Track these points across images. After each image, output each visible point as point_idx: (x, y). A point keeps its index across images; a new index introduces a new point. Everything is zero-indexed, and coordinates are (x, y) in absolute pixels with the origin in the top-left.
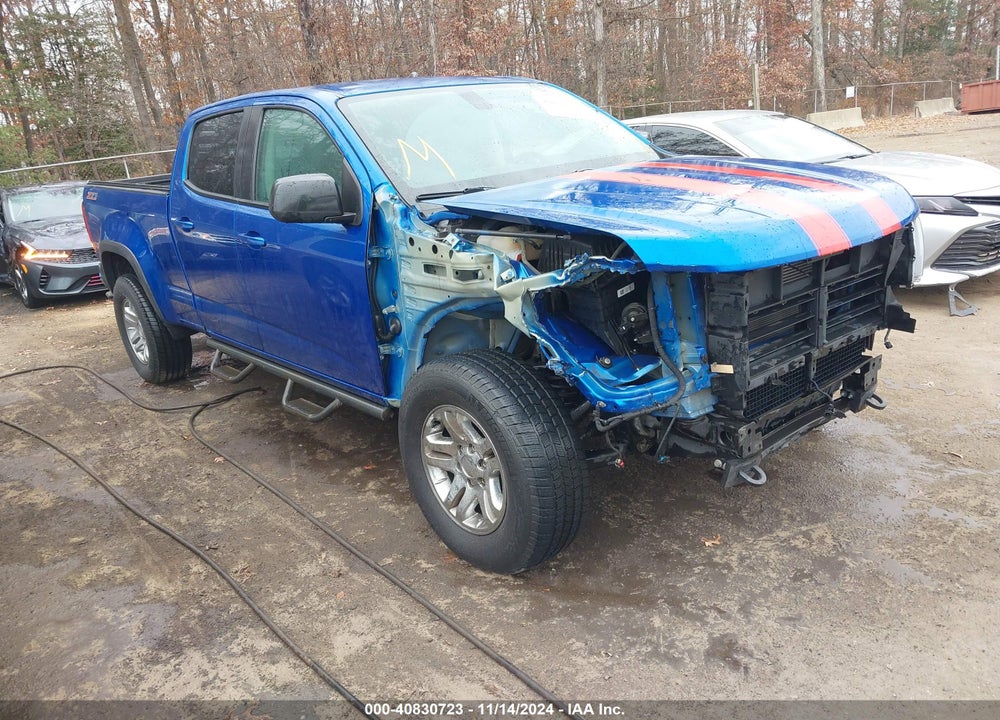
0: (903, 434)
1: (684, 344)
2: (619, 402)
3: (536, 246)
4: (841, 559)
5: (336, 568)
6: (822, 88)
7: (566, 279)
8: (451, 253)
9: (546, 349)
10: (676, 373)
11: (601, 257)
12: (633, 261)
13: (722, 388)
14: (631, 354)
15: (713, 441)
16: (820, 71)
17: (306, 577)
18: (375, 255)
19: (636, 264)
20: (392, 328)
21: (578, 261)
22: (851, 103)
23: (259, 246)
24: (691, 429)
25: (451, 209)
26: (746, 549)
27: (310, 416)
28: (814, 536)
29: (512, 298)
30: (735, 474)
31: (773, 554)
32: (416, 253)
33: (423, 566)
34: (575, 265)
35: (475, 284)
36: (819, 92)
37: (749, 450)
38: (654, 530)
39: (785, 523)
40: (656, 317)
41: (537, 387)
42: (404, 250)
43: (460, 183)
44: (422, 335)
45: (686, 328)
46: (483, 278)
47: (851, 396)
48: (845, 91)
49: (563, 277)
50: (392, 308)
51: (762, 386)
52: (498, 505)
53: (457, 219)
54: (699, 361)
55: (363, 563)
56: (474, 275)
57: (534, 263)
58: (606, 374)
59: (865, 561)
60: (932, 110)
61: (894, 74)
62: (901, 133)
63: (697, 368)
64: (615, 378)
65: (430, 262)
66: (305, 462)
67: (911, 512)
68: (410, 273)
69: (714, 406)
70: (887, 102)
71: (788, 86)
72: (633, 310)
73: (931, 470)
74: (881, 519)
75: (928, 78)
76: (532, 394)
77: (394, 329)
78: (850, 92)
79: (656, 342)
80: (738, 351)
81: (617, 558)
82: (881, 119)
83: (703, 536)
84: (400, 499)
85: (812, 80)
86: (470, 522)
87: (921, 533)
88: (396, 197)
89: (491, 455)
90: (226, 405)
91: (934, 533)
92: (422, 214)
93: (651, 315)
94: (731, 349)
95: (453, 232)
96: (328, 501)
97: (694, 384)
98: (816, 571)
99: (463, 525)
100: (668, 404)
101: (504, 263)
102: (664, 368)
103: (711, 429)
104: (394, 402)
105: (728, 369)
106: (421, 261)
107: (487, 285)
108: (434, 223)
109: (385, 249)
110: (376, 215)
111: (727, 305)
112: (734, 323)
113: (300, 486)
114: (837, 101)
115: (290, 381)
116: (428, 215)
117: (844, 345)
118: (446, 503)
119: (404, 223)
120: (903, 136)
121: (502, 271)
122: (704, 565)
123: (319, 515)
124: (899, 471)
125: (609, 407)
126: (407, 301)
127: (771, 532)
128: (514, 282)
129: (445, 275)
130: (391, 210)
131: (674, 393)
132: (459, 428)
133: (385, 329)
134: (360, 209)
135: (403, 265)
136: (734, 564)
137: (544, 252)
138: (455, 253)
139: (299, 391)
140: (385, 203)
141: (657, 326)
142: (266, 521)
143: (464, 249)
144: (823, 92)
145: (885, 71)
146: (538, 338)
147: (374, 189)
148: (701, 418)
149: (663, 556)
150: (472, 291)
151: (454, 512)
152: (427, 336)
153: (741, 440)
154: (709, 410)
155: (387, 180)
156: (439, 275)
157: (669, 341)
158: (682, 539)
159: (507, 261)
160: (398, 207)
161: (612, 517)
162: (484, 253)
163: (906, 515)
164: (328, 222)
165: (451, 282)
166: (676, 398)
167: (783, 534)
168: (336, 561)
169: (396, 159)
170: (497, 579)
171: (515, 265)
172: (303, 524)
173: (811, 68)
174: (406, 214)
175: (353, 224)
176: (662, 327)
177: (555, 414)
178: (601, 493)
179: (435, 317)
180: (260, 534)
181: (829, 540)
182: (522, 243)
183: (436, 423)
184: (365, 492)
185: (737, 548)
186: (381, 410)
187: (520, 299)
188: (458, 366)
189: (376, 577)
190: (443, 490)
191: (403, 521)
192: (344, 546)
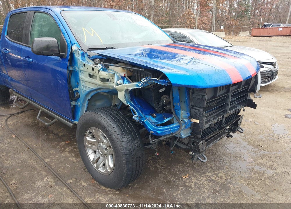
0: (244, 138)
1: (182, 111)
2: (158, 132)
3: (131, 71)
4: (228, 185)
5: (50, 184)
6: (214, 25)
7: (142, 86)
8: (99, 71)
9: (133, 110)
10: (179, 122)
11: (155, 79)
12: (167, 81)
13: (194, 128)
14: (163, 112)
15: (190, 145)
16: (214, 20)
17: (39, 187)
18: (71, 69)
19: (168, 82)
20: (76, 95)
21: (146, 79)
22: (222, 31)
23: (30, 62)
24: (183, 141)
25: (100, 55)
26: (197, 180)
27: (46, 124)
28: (219, 176)
29: (121, 91)
30: (197, 158)
31: (206, 182)
32: (86, 70)
33: (83, 184)
34: (145, 80)
35: (107, 84)
36: (214, 27)
37: (202, 149)
38: (166, 171)
39: (209, 170)
40: (173, 101)
41: (129, 124)
42: (82, 68)
43: (104, 45)
44: (87, 99)
45: (183, 105)
46: (110, 82)
47: (233, 128)
48: (220, 27)
49: (141, 85)
50: (76, 89)
51: (208, 128)
52: (112, 165)
53: (102, 59)
54: (187, 118)
55: (61, 182)
56: (107, 80)
57: (130, 77)
58: (154, 120)
59: (236, 186)
60: (244, 34)
61: (234, 23)
62: (235, 40)
63: (186, 120)
64: (157, 122)
65: (91, 74)
66: (45, 139)
67: (250, 167)
68: (83, 77)
69: (191, 133)
70: (231, 31)
71: (205, 24)
72: (165, 98)
73: (254, 151)
74: (240, 170)
75: (243, 25)
76: (126, 126)
77: (77, 96)
78: (222, 27)
79: (172, 110)
80: (201, 115)
81: (153, 183)
82: (230, 36)
83: (182, 174)
84: (77, 156)
85: (212, 23)
86: (101, 170)
87: (253, 176)
88: (80, 49)
89: (110, 147)
90: (20, 115)
91: (257, 176)
92: (89, 56)
93: (171, 100)
94: (199, 114)
95: (100, 63)
96: (51, 155)
97: (185, 126)
98: (220, 190)
99: (99, 170)
100: (176, 134)
101: (119, 77)
102: (174, 119)
103: (189, 141)
104: (76, 122)
105: (197, 121)
106: (87, 73)
107: (112, 84)
108: (93, 59)
109: (75, 67)
110: (72, 54)
111: (199, 99)
112: (201, 106)
113: (42, 148)
114: (218, 30)
115: (40, 110)
116: (91, 56)
117: (234, 112)
118: (92, 162)
119: (82, 58)
120: (236, 41)
121: (118, 80)
122: (183, 186)
123: (47, 160)
124: (245, 151)
125: (155, 133)
126: (82, 87)
127: (205, 173)
128: (122, 85)
129: (96, 79)
130: (77, 53)
131: (178, 130)
132: (99, 136)
133: (73, 96)
134: (66, 52)
135: (81, 73)
136: (193, 186)
137: (134, 74)
138: (100, 72)
139: (43, 114)
140: (75, 50)
141: (173, 104)
142: (27, 162)
143: (104, 70)
144: (215, 26)
145: (232, 22)
146: (130, 106)
147: (72, 45)
148: (186, 138)
149: (169, 182)
150: (107, 86)
151: (95, 165)
152: (89, 100)
153: (200, 146)
154: (189, 134)
155: (77, 42)
156: (94, 79)
157: (177, 110)
158: (175, 175)
159: (120, 77)
160: (80, 52)
161: (152, 165)
162: (112, 72)
163: (248, 168)
164: (54, 56)
165: (98, 82)
166: (179, 132)
167: (209, 174)
168: (50, 181)
169: (81, 35)
170: (110, 191)
171: (123, 78)
172: (40, 164)
173: (212, 19)
174: (83, 55)
175: (64, 57)
176: (175, 104)
177: (135, 134)
178: (148, 156)
179: (92, 94)
180: (24, 168)
181: (224, 177)
182: (126, 70)
183: (90, 133)
184: (65, 152)
185: (194, 179)
186: (71, 124)
187: (124, 92)
188: (99, 114)
189: (65, 188)
190: (92, 157)
191: (77, 165)
192: (55, 174)
